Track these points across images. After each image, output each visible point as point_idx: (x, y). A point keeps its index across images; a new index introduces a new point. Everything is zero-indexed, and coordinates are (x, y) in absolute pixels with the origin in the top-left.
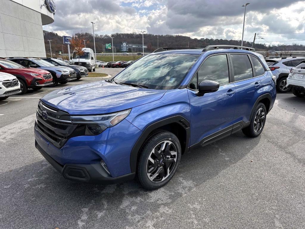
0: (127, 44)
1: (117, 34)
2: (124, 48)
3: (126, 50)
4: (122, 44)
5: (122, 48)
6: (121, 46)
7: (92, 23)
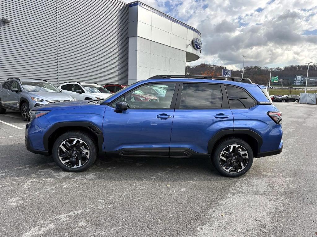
0: (302, 77)
1: (292, 66)
2: (297, 81)
3: (299, 84)
4: (295, 76)
5: (295, 82)
6: (294, 79)
7: (244, 56)
